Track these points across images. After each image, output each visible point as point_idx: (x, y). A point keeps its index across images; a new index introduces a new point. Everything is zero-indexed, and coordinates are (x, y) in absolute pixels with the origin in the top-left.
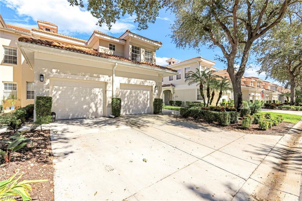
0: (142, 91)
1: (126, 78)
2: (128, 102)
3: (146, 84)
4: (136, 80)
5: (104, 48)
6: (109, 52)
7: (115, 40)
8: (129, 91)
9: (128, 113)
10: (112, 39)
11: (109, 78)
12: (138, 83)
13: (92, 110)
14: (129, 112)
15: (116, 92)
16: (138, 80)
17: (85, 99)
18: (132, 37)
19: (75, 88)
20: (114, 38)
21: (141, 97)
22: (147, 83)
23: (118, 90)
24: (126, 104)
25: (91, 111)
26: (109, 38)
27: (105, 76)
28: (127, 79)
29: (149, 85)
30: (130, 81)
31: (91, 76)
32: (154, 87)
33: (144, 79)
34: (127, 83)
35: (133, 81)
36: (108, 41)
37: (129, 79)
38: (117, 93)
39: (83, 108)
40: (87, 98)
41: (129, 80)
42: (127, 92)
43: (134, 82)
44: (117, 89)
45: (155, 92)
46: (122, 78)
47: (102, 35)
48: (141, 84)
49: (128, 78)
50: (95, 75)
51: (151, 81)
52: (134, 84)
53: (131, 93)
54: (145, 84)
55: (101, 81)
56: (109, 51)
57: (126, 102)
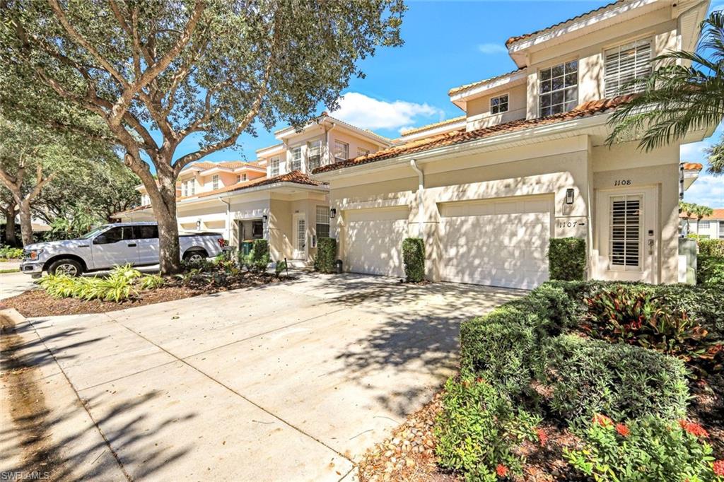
0: (513, 216)
1: (453, 187)
2: (469, 250)
3: (523, 190)
4: (484, 184)
5: (480, 116)
6: (492, 120)
7: (498, 83)
8: (472, 219)
9: (467, 279)
10: (491, 86)
11: (414, 195)
12: (492, 194)
13: (394, 262)
14: (471, 275)
15: (429, 224)
16: (491, 183)
17: (383, 241)
18: (526, 50)
19: (372, 223)
20: (494, 80)
21: (513, 234)
22: (525, 187)
23: (433, 220)
24: (463, 255)
25: (391, 264)
26: (484, 88)
27: (407, 192)
28: (455, 189)
29: (536, 192)
30: (464, 191)
31: (385, 199)
32: (560, 195)
33: (515, 177)
34: (455, 199)
35: (474, 190)
36: (485, 96)
37: (459, 187)
38: (431, 226)
39: (380, 258)
40: (387, 240)
41: (461, 189)
42: (466, 221)
43: (476, 192)
44: (431, 217)
45: (567, 214)
46: (441, 189)
47: (466, 92)
48: (503, 196)
49: (457, 186)
50: (391, 195)
51: (546, 178)
52: (476, 198)
53: (476, 225)
54: (518, 193)
55: (399, 204)
56: (494, 118)
57: (463, 250)
